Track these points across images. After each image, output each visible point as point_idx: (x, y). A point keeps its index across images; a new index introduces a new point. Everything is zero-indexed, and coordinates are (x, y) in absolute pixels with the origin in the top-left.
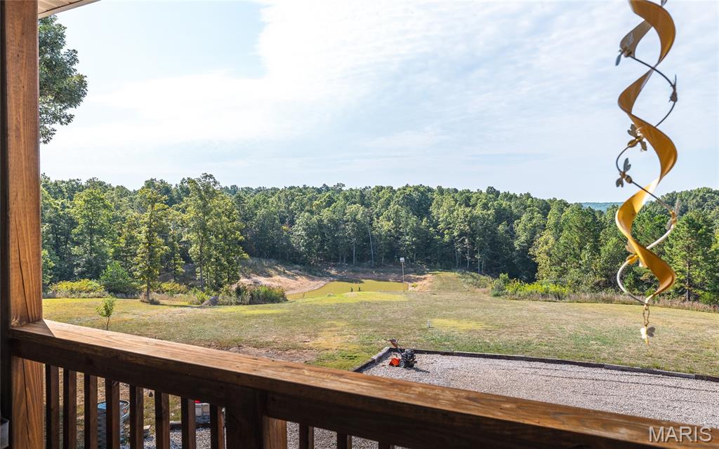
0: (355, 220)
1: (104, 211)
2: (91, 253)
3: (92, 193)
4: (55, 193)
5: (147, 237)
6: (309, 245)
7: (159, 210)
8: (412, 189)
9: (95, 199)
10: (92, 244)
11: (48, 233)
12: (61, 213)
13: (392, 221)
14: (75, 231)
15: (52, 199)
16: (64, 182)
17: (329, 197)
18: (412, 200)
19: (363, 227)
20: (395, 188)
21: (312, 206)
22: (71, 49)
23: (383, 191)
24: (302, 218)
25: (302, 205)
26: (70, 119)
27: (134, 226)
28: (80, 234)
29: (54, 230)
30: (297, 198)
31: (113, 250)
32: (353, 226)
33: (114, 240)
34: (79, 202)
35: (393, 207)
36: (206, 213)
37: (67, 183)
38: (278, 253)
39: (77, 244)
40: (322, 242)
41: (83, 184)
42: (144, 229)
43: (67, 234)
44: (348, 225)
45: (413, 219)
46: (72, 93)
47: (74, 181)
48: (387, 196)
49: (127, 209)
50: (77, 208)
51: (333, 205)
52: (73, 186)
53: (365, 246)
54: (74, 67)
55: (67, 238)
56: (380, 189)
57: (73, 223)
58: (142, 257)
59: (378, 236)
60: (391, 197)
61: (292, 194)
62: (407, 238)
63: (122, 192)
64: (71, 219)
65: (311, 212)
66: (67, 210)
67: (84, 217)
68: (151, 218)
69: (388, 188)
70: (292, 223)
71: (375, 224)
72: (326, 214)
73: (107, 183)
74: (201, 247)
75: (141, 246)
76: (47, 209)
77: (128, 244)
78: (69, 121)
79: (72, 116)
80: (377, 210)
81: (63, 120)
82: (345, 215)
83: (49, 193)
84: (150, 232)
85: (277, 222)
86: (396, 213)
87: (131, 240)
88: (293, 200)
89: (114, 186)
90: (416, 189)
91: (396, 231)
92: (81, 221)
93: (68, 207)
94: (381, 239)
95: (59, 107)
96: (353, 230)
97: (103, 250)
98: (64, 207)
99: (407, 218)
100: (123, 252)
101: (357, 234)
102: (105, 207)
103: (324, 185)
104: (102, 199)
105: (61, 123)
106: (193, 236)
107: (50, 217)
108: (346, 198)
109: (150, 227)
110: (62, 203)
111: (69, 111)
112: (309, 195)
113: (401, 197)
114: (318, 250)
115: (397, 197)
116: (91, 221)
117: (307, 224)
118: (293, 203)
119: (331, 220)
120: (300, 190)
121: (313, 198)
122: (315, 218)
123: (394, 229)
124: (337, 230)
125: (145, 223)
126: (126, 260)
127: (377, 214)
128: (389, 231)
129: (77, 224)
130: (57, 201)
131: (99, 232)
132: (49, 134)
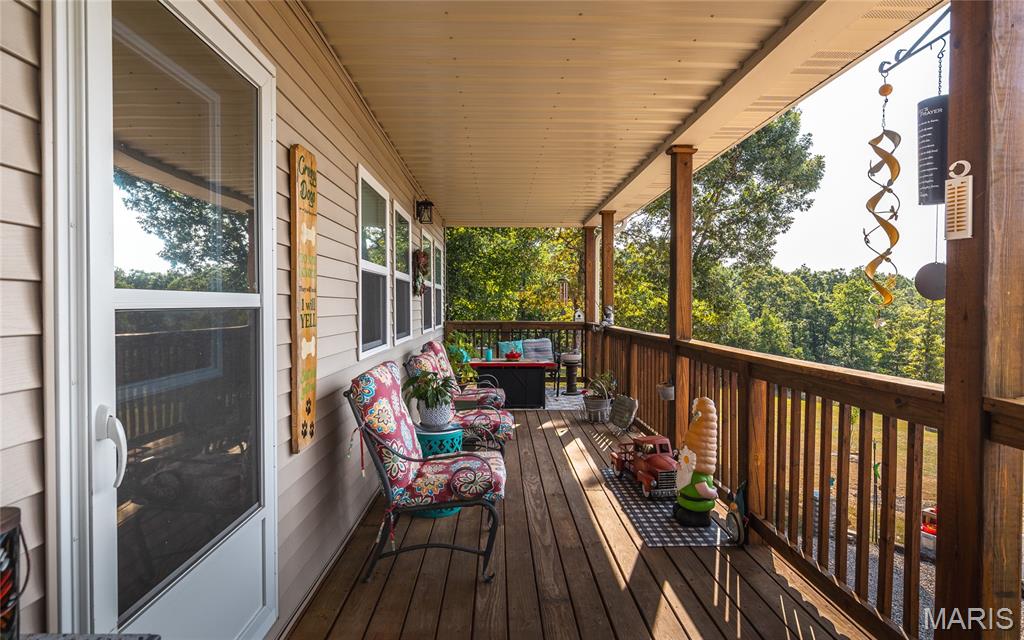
1: (868, 307)
2: (851, 356)
3: (854, 284)
4: (814, 286)
5: (923, 340)
9: (858, 290)
10: (852, 345)
11: (804, 330)
12: (819, 307)
14: (833, 329)
15: (809, 292)
16: (825, 273)
22: (806, 133)
26: (809, 204)
27: (909, 326)
28: (839, 333)
29: (812, 327)
31: (880, 355)
33: (882, 342)
34: (839, 296)
37: (829, 274)
39: (836, 344)
41: (848, 274)
42: (921, 329)
43: (825, 332)
46: (810, 179)
47: (837, 271)
49: (903, 304)
50: (836, 302)
52: (835, 277)
54: (808, 151)
55: (825, 337)
57: (832, 320)
58: (915, 366)
63: (899, 282)
64: (830, 315)
66: (825, 304)
67: (845, 312)
68: (930, 316)
75: (915, 352)
76: (804, 303)
77: (900, 349)
78: (809, 207)
79: (812, 201)
81: (803, 206)
83: (808, 285)
84: (928, 334)
87: (905, 344)
92: (841, 318)
93: (827, 302)
95: (801, 193)
97: (867, 354)
98: (822, 301)
100: (894, 358)
102: (871, 301)
104: (867, 291)
105: (802, 210)
107: (807, 313)
109: (928, 327)
110: (821, 297)
111: (809, 197)
116: (853, 317)
125: (921, 321)
126: (897, 369)
129: (837, 321)
130: (815, 295)
131: (863, 331)
132: (788, 223)
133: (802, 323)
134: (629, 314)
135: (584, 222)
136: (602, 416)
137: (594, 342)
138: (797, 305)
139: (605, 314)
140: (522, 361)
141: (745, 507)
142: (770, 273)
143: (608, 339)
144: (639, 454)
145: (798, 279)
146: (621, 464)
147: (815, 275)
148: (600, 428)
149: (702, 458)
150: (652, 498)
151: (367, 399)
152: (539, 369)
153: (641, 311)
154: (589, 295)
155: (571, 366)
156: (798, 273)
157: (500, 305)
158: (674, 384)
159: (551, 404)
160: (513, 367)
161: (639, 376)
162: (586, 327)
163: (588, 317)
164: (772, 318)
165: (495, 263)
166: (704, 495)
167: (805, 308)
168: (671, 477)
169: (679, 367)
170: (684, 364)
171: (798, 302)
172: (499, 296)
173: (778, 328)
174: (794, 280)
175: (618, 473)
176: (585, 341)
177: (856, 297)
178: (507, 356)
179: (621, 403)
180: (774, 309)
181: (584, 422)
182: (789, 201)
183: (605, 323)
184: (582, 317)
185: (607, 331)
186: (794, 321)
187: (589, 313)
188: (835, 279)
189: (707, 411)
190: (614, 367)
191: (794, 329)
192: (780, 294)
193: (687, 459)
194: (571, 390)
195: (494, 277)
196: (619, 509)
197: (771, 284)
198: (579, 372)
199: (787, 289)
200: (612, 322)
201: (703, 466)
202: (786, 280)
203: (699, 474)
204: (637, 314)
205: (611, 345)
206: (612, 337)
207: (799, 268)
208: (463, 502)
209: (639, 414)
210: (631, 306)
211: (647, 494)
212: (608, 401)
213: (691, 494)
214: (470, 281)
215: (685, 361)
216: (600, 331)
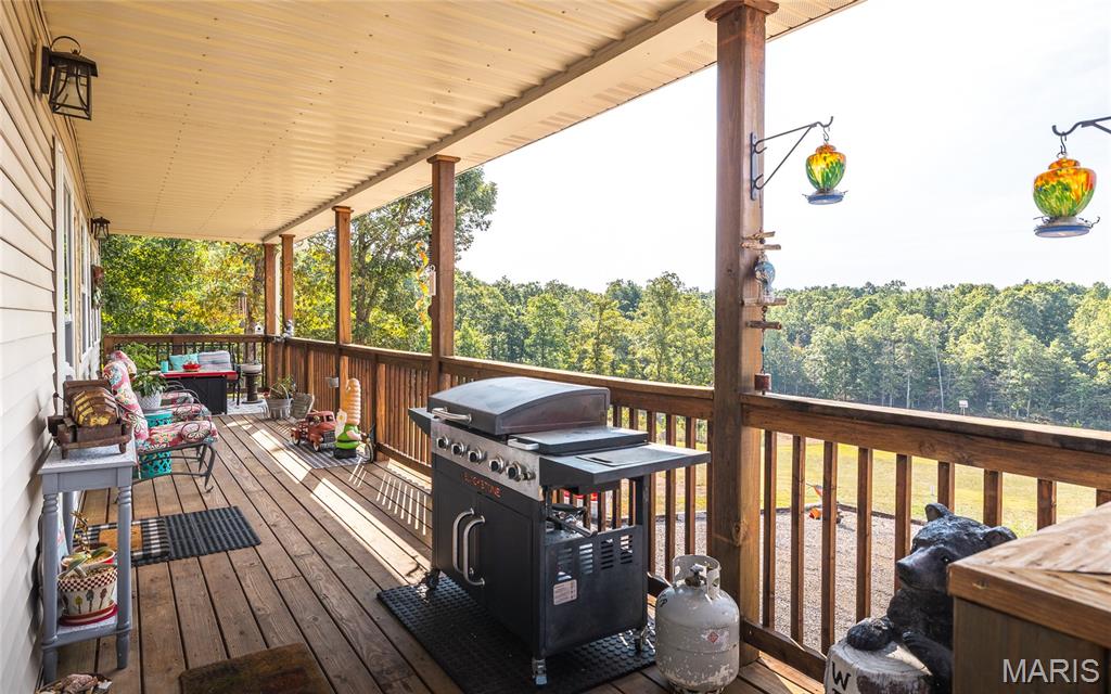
0: (911, 340)
1: (556, 320)
3: (544, 298)
4: (512, 299)
5: (594, 350)
6: (831, 376)
7: (608, 318)
8: (1033, 289)
9: (548, 304)
10: (544, 357)
11: (503, 342)
12: (516, 320)
13: (983, 344)
14: (527, 341)
15: (508, 305)
16: (523, 285)
17: (871, 303)
18: (1031, 308)
19: (926, 352)
20: (1000, 287)
21: (839, 316)
23: (974, 292)
24: (820, 334)
25: (824, 315)
26: (489, 225)
27: (586, 337)
28: (533, 346)
29: (510, 341)
30: (816, 304)
31: (566, 366)
32: (909, 349)
33: (567, 353)
34: (532, 309)
35: (989, 318)
36: (666, 324)
37: (527, 287)
38: (783, 384)
39: (530, 356)
40: (854, 373)
41: (543, 288)
42: (592, 340)
43: (521, 346)
44: (898, 347)
45: (1027, 342)
46: (485, 204)
47: (534, 284)
48: (979, 300)
50: (530, 315)
51: (875, 316)
52: (532, 289)
53: (928, 383)
55: (522, 350)
56: (966, 290)
57: (527, 334)
59: (954, 368)
60: (987, 303)
61: (809, 299)
62: (1013, 373)
63: (584, 296)
64: (525, 328)
65: (837, 326)
66: (521, 317)
67: (537, 325)
68: (599, 328)
69: (984, 287)
70: (806, 342)
71: (950, 346)
72: (861, 329)
73: (570, 286)
74: (659, 367)
76: (502, 316)
78: (489, 227)
79: (490, 223)
80: (957, 324)
82: (894, 331)
83: (506, 298)
84: (598, 344)
85: (783, 338)
86: (995, 328)
88: (810, 307)
89: (577, 289)
90: (1042, 288)
91: (993, 361)
92: (534, 331)
93: (523, 315)
94: (960, 373)
95: (480, 214)
96: (907, 357)
97: (556, 365)
98: (519, 314)
99: (1013, 339)
100: (576, 368)
101: (915, 362)
102: (558, 314)
103: (869, 284)
104: (554, 305)
105: (482, 230)
106: (649, 352)
107: (505, 326)
108: (901, 305)
109: (597, 339)
110: (518, 310)
111: (487, 218)
112: (838, 300)
113: (1007, 302)
114: (847, 384)
115: (998, 302)
116: (543, 330)
117: (828, 344)
118: (811, 312)
119: (870, 339)
120: (824, 292)
121: (844, 304)
122: (841, 336)
123: (988, 356)
124: (879, 354)
125: (593, 333)
127: (958, 331)
128: (977, 359)
129: (531, 334)
130: (512, 308)
131: (552, 343)
132: (469, 241)
133: (501, 337)
134: (312, 328)
135: (263, 240)
136: (284, 413)
137: (275, 353)
138: (497, 318)
139: (285, 326)
140: (200, 371)
141: (375, 440)
142: (470, 285)
143: (289, 348)
144: (312, 423)
145: (497, 291)
146: (299, 435)
147: (513, 288)
148: (281, 422)
149: (350, 415)
150: (319, 450)
151: (116, 382)
152: (219, 378)
153: (327, 323)
154: (269, 308)
155: (251, 376)
156: (498, 285)
157: (151, 318)
158: (338, 376)
159: (232, 410)
160: (192, 377)
161: (315, 376)
162: (266, 339)
163: (268, 331)
164: (471, 331)
165: (146, 267)
166: (351, 438)
167: (504, 322)
168: (332, 432)
169: (342, 363)
170: (345, 361)
171: (497, 316)
172: (150, 306)
173: (477, 342)
174: (492, 293)
175: (296, 442)
176: (265, 353)
177: (547, 310)
178: (185, 367)
179: (301, 399)
180: (473, 322)
181: (268, 420)
182: (471, 220)
183: (285, 335)
184: (262, 329)
185: (287, 342)
186: (494, 334)
187: (269, 325)
188: (532, 291)
189: (353, 386)
190: (295, 373)
191: (494, 342)
192: (480, 307)
193: (341, 417)
194: (252, 399)
195: (143, 284)
196: (296, 458)
197: (471, 296)
198: (259, 383)
199: (486, 301)
200: (292, 333)
201: (351, 420)
202: (485, 292)
203: (349, 425)
204: (323, 327)
205: (291, 354)
206: (292, 346)
207: (500, 279)
208: (190, 445)
209: (315, 407)
210: (316, 319)
211: (316, 448)
212: (289, 401)
213: (344, 438)
214: (112, 288)
215: (346, 358)
216: (281, 343)
